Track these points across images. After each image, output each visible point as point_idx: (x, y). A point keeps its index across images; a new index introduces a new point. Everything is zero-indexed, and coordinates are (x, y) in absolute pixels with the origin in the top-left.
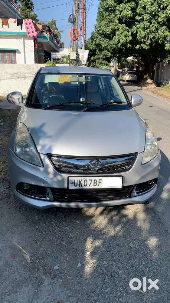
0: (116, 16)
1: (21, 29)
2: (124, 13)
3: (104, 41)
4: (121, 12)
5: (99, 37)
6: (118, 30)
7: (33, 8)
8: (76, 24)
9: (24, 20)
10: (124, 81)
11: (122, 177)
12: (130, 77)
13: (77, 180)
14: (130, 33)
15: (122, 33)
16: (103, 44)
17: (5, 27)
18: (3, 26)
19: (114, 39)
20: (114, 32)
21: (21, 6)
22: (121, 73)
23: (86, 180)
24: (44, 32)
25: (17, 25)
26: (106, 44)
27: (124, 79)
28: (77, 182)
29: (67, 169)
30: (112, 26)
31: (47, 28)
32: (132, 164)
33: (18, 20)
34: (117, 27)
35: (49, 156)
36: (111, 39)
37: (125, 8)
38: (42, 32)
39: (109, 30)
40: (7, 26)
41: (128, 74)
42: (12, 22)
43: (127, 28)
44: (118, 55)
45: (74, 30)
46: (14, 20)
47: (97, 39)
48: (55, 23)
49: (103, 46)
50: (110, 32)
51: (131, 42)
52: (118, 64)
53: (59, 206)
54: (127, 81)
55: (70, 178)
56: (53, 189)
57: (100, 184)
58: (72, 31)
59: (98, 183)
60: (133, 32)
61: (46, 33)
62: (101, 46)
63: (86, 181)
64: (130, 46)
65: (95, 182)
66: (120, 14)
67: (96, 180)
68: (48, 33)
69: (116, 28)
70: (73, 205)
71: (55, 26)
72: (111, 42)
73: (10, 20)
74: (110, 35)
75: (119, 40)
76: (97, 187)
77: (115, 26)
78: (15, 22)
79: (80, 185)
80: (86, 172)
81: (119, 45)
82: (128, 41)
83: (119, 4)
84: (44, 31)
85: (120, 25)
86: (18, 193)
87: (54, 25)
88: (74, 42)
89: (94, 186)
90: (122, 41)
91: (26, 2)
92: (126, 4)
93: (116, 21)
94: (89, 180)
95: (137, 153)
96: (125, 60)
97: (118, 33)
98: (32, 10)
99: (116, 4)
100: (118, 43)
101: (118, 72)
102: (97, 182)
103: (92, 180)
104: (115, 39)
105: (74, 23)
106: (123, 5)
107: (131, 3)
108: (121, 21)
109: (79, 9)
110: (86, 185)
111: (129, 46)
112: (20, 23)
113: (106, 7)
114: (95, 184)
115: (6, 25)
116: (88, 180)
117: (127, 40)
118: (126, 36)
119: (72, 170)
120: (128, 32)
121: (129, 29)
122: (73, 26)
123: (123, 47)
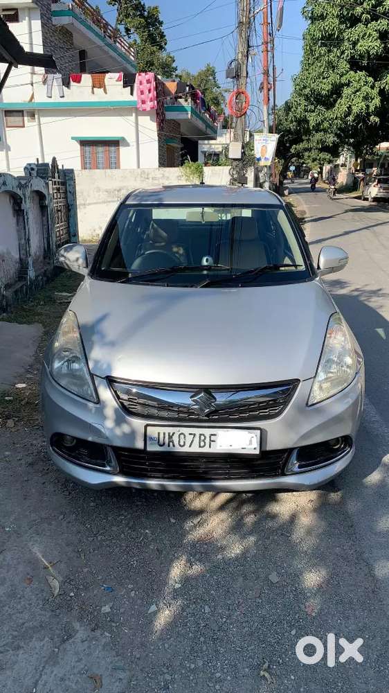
0: (343, 53)
1: (132, 94)
2: (362, 46)
3: (313, 111)
4: (355, 44)
5: (304, 103)
6: (348, 85)
7: (166, 44)
8: (242, 81)
9: (137, 74)
10: (366, 199)
11: (259, 431)
12: (382, 191)
13: (164, 434)
14: (376, 91)
15: (357, 91)
16: (313, 119)
17: (99, 91)
18: (95, 89)
19: (337, 105)
20: (337, 90)
21: (139, 41)
22: (363, 179)
23: (182, 434)
24: (181, 98)
25: (124, 87)
26: (319, 119)
27: (367, 195)
28: (164, 437)
29: (146, 411)
30: (333, 78)
31: (187, 88)
32: (286, 403)
33: (125, 76)
34: (344, 78)
35: (111, 381)
36: (330, 105)
37: (365, 34)
38: (176, 98)
39: (325, 87)
40: (102, 89)
41: (376, 183)
42: (113, 80)
43: (370, 79)
44: (352, 140)
45: (239, 94)
46: (116, 75)
47: (299, 108)
48: (213, 73)
49: (312, 123)
50: (328, 91)
51: (378, 112)
52: (356, 160)
53: (124, 484)
54: (375, 199)
55: (149, 428)
56: (117, 450)
57: (212, 443)
58: (235, 97)
59: (207, 441)
60: (384, 88)
61: (186, 101)
62: (307, 122)
63: (182, 436)
64: (377, 120)
65: (203, 438)
66: (354, 47)
67: (203, 435)
68: (190, 100)
69: (344, 80)
70: (153, 483)
71: (214, 78)
72: (329, 114)
73: (108, 75)
74: (328, 97)
75: (350, 107)
76: (206, 450)
77: (341, 76)
78: (119, 80)
79: (171, 444)
80: (183, 416)
81: (351, 118)
82: (372, 108)
83: (351, 26)
84: (180, 95)
85: (352, 72)
86: (55, 454)
87: (211, 78)
88: (238, 122)
89: (200, 447)
90: (355, 110)
91: (149, 31)
92: (367, 25)
93: (344, 65)
94: (190, 434)
95: (298, 381)
96: (372, 151)
97: (347, 91)
98: (161, 48)
99: (343, 27)
100: (348, 114)
101: (355, 178)
102: (205, 439)
103: (194, 435)
104: (341, 106)
105: (238, 80)
106: (360, 28)
107: (379, 22)
108: (355, 64)
109: (249, 47)
110: (182, 443)
111: (374, 119)
112: (128, 81)
113: (319, 35)
114: (202, 444)
115: (100, 87)
116: (187, 435)
117: (368, 106)
118: (366, 98)
119: (155, 412)
120: (372, 87)
121: (376, 80)
122: (236, 87)
123: (358, 124)
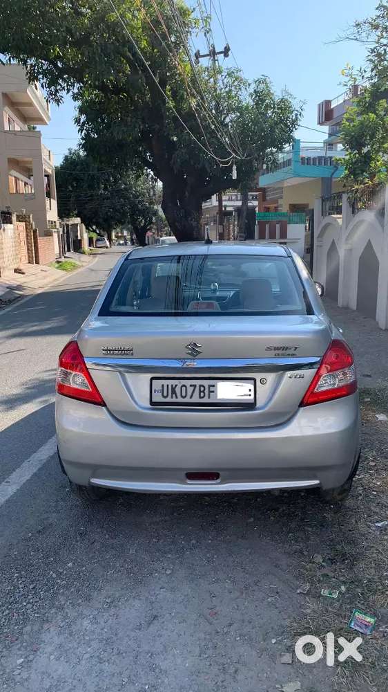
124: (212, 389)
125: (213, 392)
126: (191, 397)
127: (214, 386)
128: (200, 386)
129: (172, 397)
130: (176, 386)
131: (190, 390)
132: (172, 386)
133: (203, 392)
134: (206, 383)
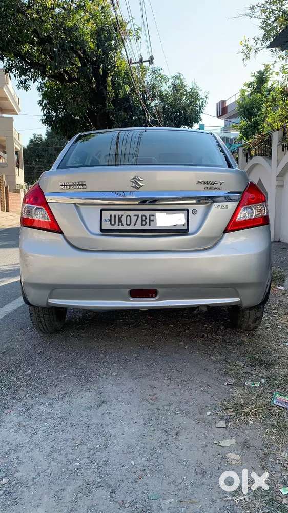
124: (152, 218)
125: (153, 220)
126: (135, 225)
127: (153, 216)
128: (142, 216)
129: (119, 225)
130: (122, 216)
131: (134, 219)
132: (119, 216)
133: (145, 220)
134: (147, 213)
